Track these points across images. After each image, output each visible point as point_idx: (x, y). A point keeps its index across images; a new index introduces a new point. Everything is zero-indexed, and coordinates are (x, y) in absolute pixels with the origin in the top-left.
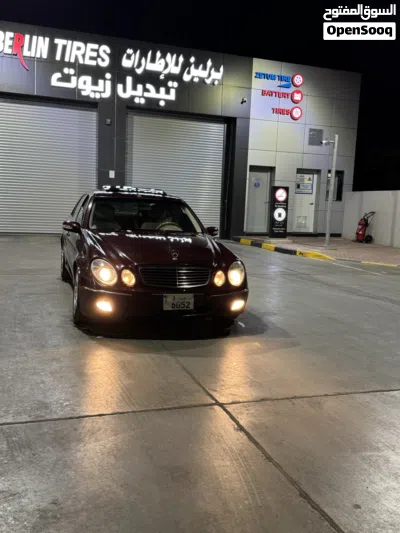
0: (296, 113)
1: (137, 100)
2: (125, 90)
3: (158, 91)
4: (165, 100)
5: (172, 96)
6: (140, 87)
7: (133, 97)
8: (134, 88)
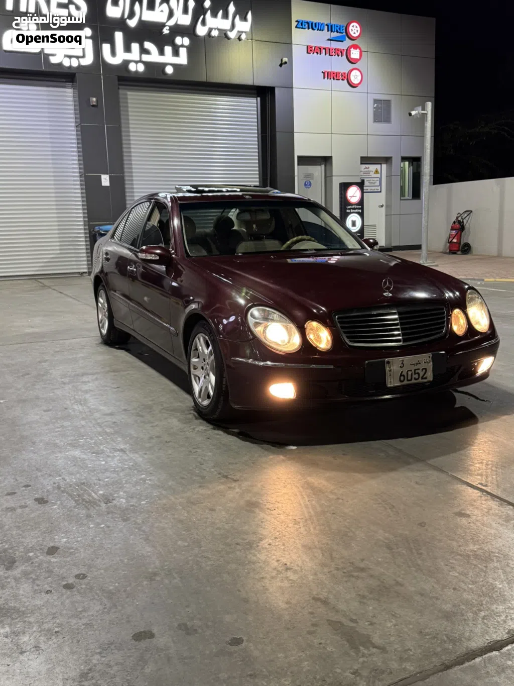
0: (355, 77)
1: (132, 67)
2: (113, 53)
3: (162, 52)
4: (173, 65)
5: (183, 59)
6: (135, 47)
7: (126, 63)
8: (128, 49)
